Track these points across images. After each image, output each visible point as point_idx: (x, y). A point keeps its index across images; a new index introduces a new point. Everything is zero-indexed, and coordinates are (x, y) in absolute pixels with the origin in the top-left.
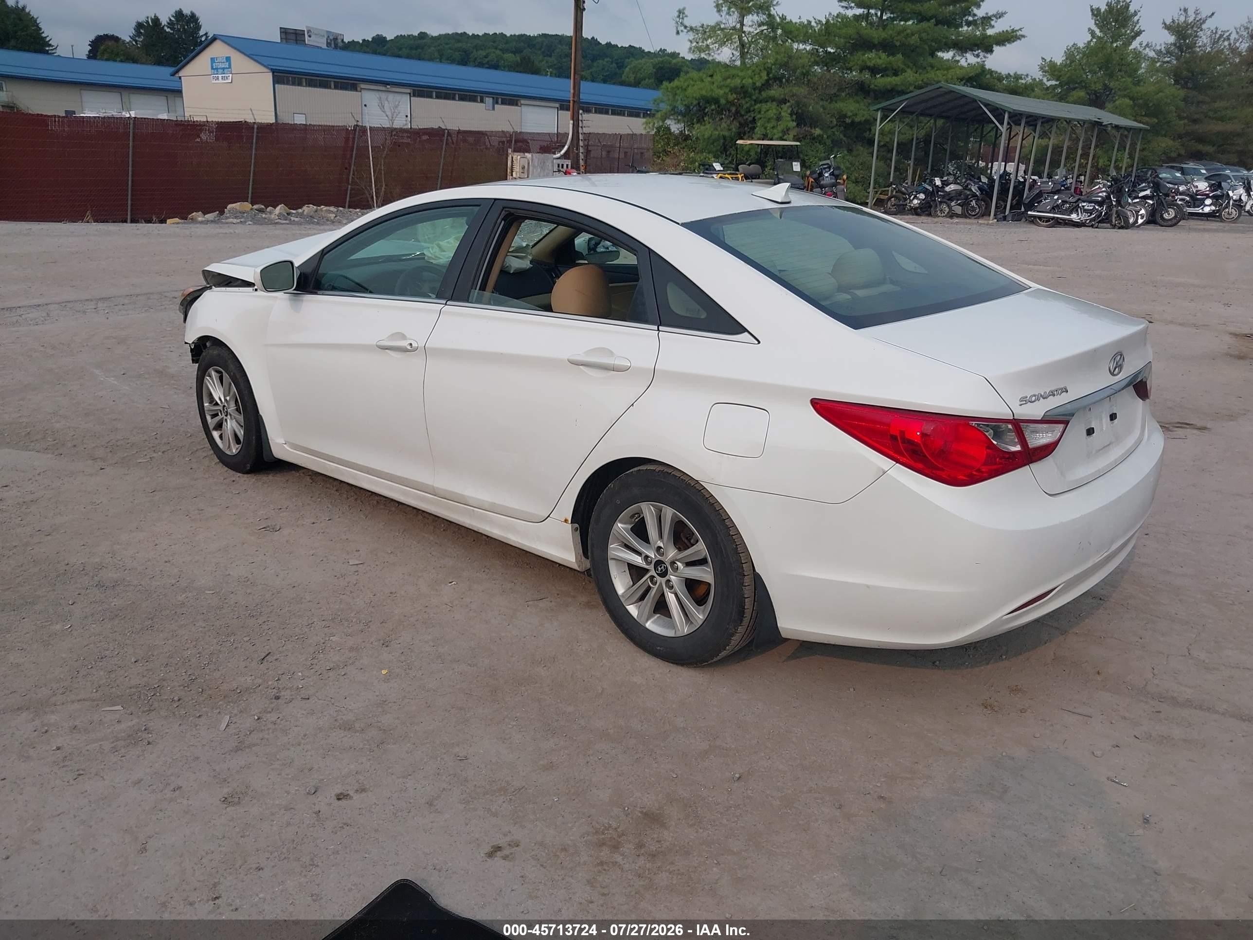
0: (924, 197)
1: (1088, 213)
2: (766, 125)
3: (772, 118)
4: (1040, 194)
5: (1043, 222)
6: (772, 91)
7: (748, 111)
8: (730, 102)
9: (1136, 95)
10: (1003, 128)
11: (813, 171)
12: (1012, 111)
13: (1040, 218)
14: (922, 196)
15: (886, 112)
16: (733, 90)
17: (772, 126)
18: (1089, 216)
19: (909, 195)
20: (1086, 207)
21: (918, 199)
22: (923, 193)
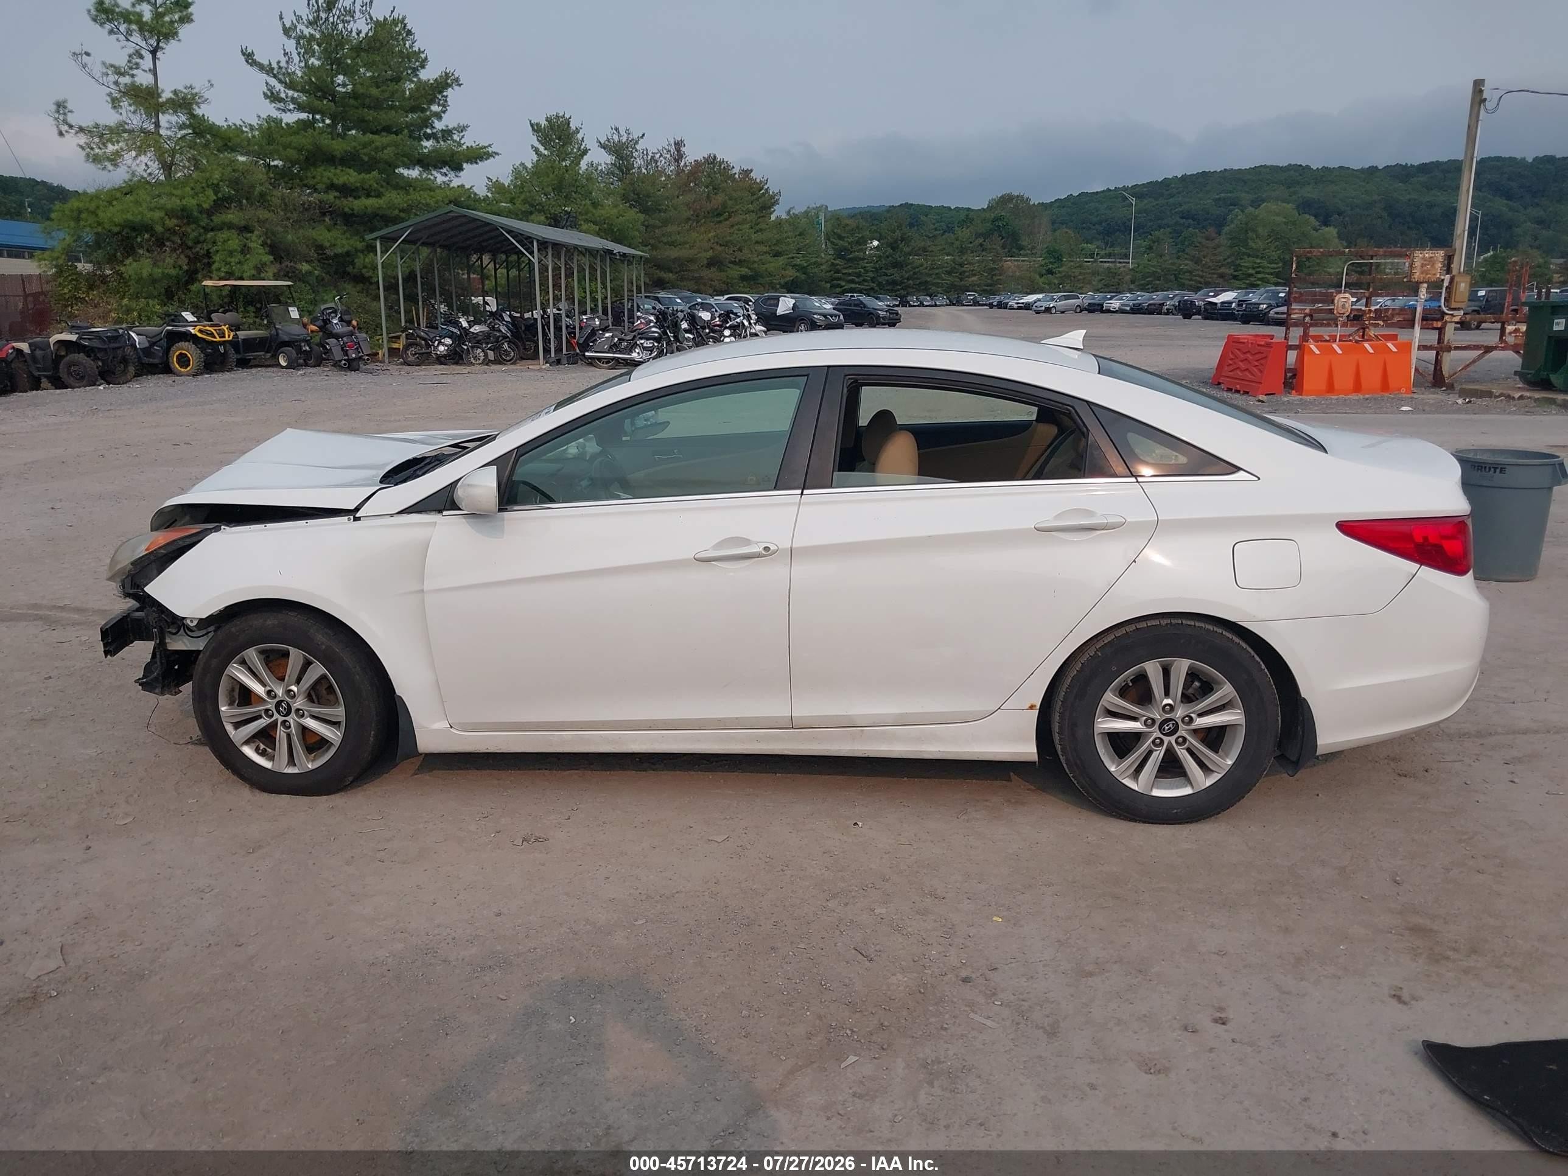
0: (451, 342)
1: (648, 351)
2: (229, 259)
3: (236, 250)
4: (594, 332)
5: (603, 363)
6: (229, 216)
7: (197, 242)
8: (169, 230)
9: (598, 219)
10: (533, 257)
11: (314, 317)
12: (541, 239)
13: (599, 359)
14: (448, 341)
15: (388, 240)
16: (170, 213)
17: (237, 260)
18: (650, 355)
19: (431, 341)
20: (645, 345)
21: (443, 344)
22: (449, 337)
